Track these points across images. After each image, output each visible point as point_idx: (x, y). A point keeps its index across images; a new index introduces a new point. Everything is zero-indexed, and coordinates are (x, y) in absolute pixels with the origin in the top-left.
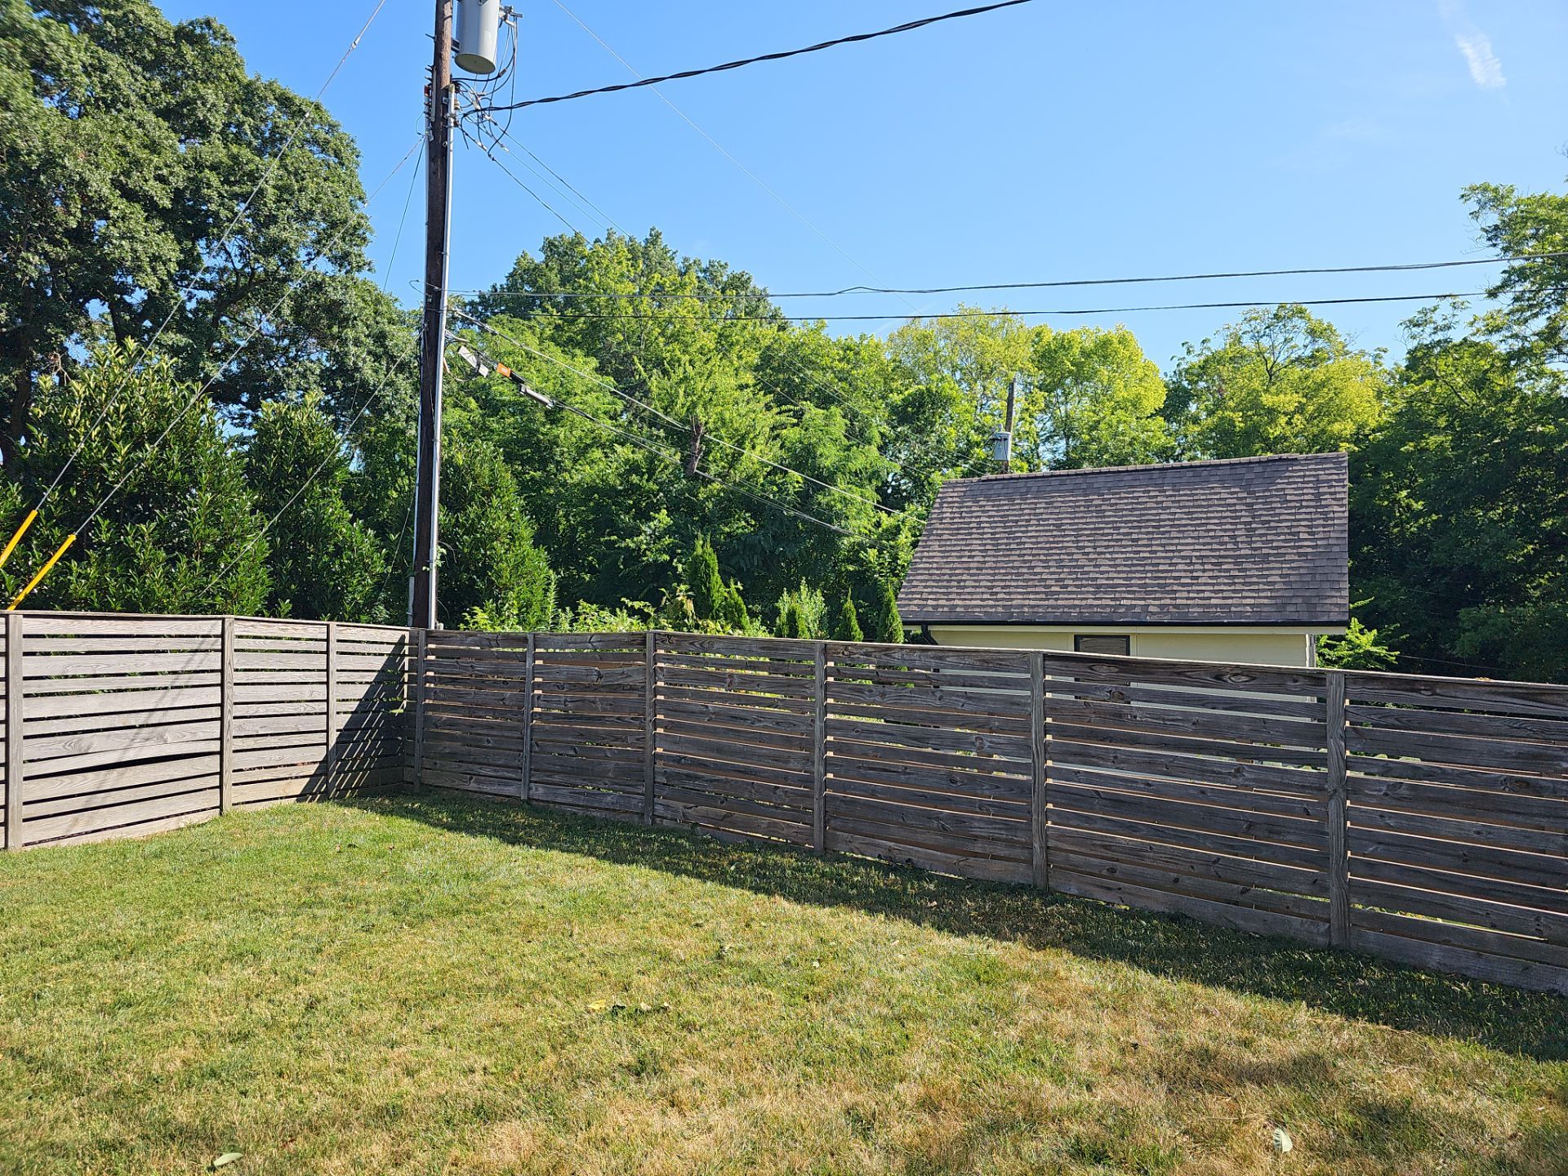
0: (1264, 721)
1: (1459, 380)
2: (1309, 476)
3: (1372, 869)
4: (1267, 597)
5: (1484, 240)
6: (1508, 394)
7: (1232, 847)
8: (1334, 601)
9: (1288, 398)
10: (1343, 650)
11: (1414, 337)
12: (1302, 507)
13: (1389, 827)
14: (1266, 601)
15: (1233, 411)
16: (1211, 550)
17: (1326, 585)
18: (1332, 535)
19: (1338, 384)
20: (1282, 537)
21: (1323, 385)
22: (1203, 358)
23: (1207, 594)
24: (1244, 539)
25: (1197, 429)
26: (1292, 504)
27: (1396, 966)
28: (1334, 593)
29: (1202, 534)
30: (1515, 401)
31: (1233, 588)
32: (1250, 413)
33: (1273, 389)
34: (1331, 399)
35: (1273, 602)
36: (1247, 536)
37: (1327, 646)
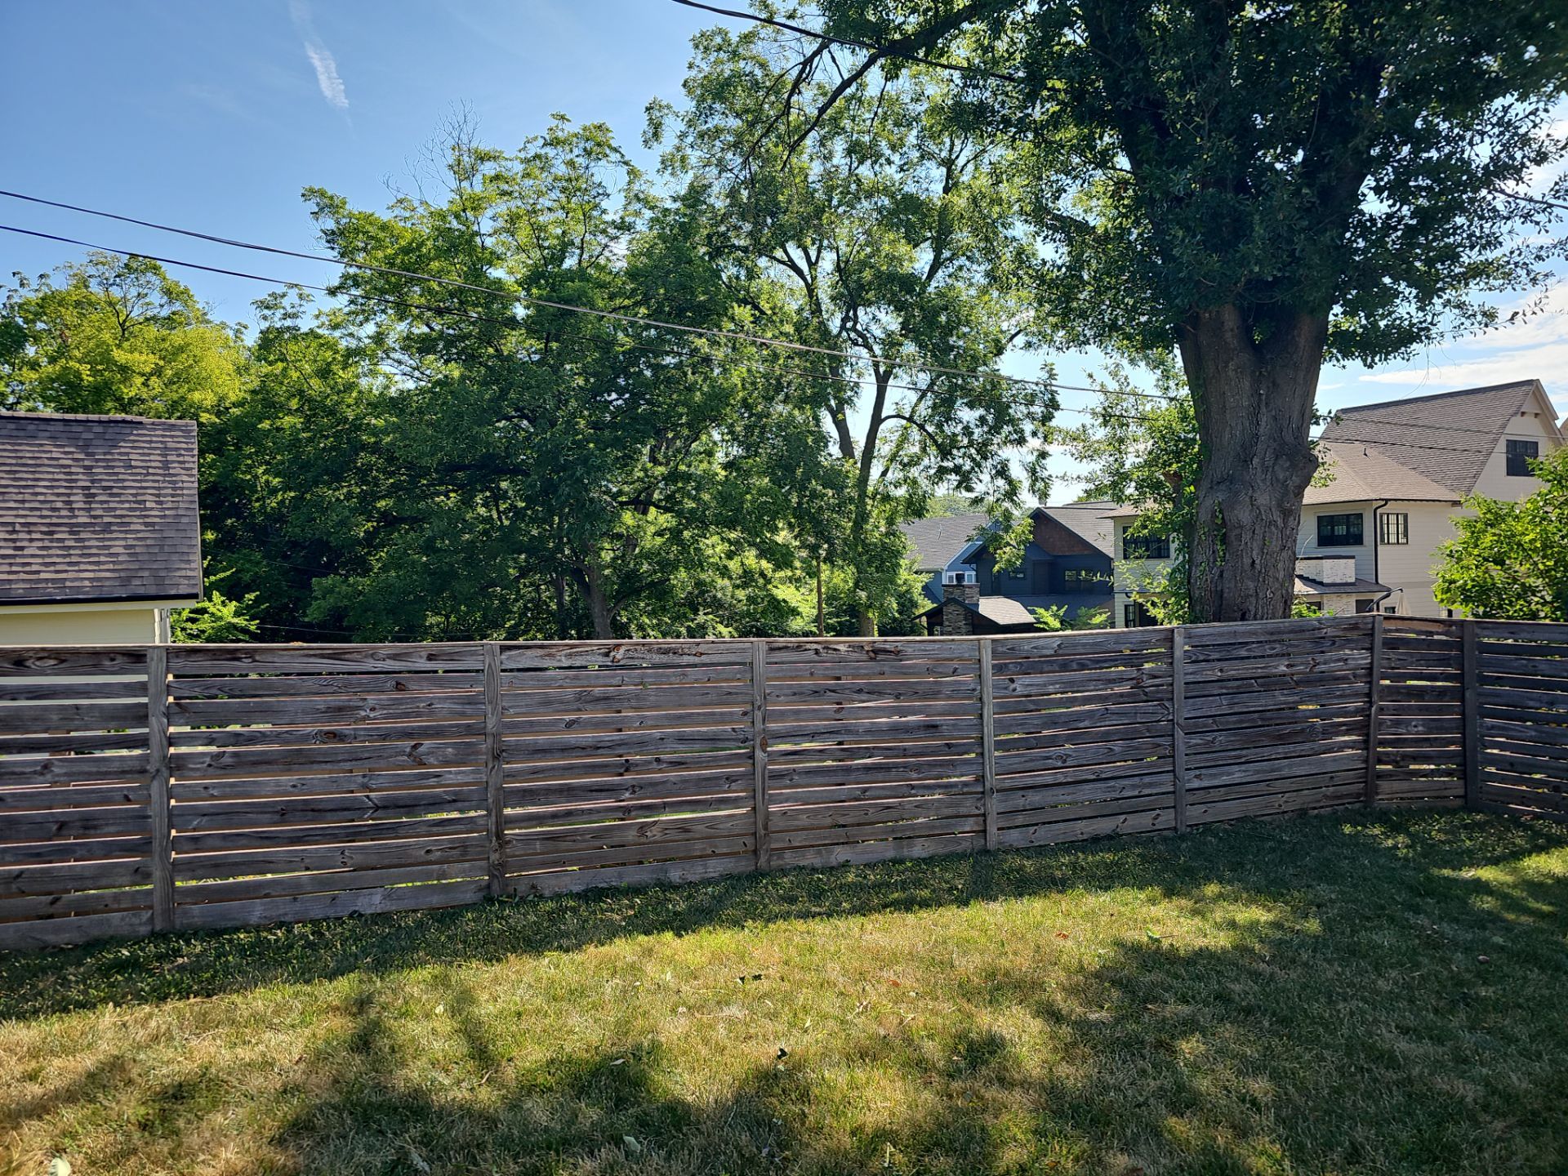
0: (77, 707)
1: (307, 366)
2: (156, 442)
3: (196, 843)
4: (108, 570)
5: (324, 241)
6: (349, 387)
7: (38, 855)
8: (183, 573)
9: (143, 358)
10: (206, 624)
11: (265, 318)
12: (148, 474)
13: (213, 797)
14: (108, 575)
15: (79, 362)
16: (41, 517)
17: (175, 558)
18: (181, 505)
19: (198, 352)
20: (127, 505)
21: (181, 349)
22: (41, 295)
23: (34, 568)
24: (81, 505)
25: (34, 375)
26: (138, 471)
27: (217, 933)
28: (183, 566)
29: (28, 497)
30: (354, 394)
31: (68, 560)
32: (99, 367)
33: (126, 345)
34: (191, 366)
35: (117, 575)
36: (85, 502)
37: (190, 620)
